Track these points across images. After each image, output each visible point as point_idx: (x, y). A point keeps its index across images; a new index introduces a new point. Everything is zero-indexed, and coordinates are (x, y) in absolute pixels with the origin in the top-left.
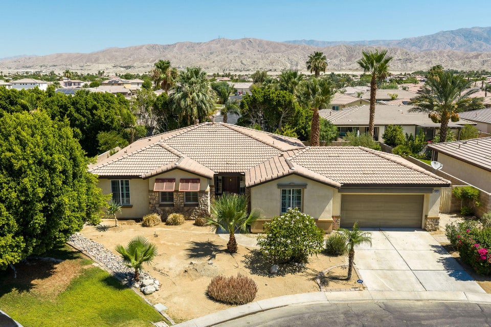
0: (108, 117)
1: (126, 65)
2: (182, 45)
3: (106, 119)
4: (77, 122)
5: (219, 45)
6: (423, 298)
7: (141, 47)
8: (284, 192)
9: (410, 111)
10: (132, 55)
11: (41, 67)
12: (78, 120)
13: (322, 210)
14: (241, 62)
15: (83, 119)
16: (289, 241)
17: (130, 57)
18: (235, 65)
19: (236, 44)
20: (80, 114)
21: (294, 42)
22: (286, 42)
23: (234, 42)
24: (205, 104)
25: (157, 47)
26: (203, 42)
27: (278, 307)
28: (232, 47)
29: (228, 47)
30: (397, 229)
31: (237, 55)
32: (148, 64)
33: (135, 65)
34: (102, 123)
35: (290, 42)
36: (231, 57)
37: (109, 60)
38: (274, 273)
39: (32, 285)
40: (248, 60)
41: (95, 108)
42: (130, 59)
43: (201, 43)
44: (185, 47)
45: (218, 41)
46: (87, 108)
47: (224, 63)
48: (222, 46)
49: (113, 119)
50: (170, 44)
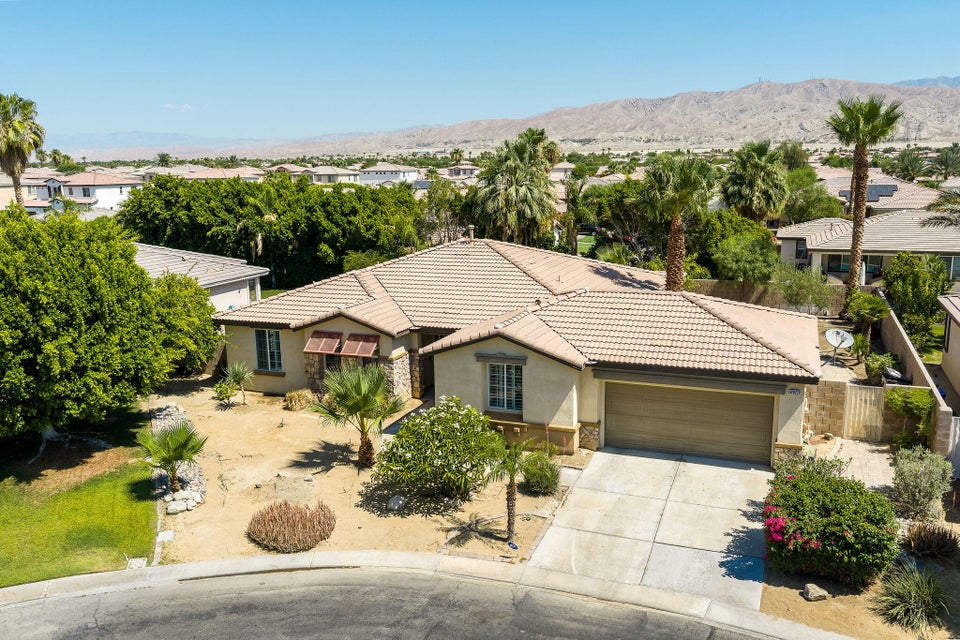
0: (371, 227)
1: (584, 138)
2: (685, 98)
3: (368, 230)
4: (326, 235)
5: (759, 95)
6: (617, 597)
7: (612, 105)
8: (493, 369)
9: (924, 224)
10: (595, 118)
11: (446, 143)
12: (328, 232)
13: (556, 408)
14: (801, 125)
15: (335, 230)
16: (409, 455)
17: (590, 123)
18: (788, 131)
19: (794, 92)
20: (332, 222)
21: (921, 82)
22: (902, 83)
23: (789, 89)
24: (530, 206)
25: (641, 104)
26: (727, 90)
27: (341, 567)
28: (786, 98)
29: (776, 99)
30: (711, 460)
31: (793, 112)
32: (623, 134)
33: (599, 136)
34: (362, 237)
35: (910, 82)
36: (781, 116)
37: (555, 129)
38: (393, 510)
39: (43, 475)
40: (816, 122)
41: (354, 212)
42: (591, 126)
43: (723, 93)
44: (692, 102)
45: (757, 88)
46: (342, 212)
47: (764, 128)
48: (765, 97)
49: (378, 233)
50: (663, 97)
